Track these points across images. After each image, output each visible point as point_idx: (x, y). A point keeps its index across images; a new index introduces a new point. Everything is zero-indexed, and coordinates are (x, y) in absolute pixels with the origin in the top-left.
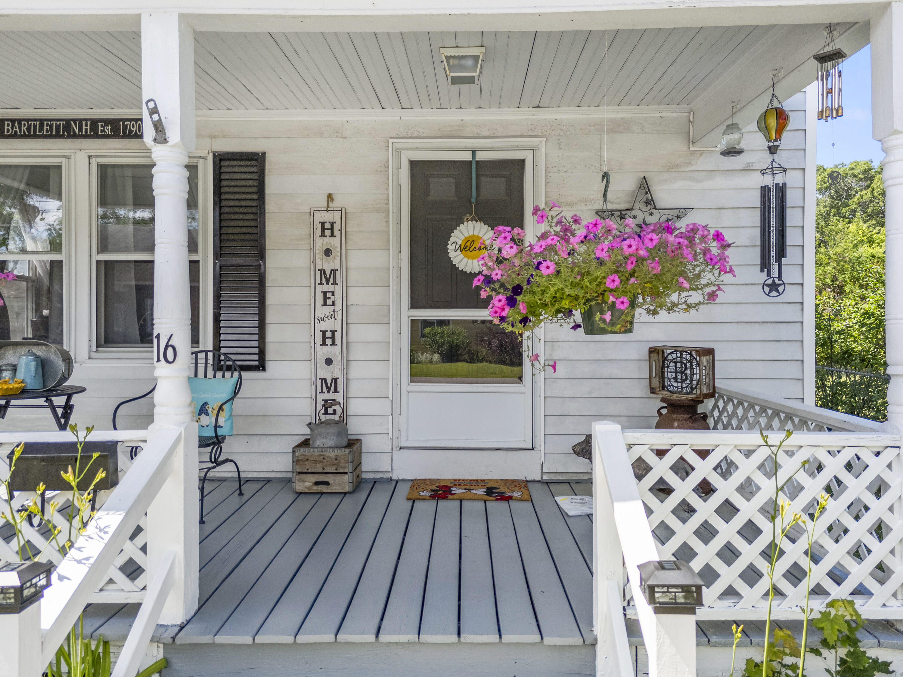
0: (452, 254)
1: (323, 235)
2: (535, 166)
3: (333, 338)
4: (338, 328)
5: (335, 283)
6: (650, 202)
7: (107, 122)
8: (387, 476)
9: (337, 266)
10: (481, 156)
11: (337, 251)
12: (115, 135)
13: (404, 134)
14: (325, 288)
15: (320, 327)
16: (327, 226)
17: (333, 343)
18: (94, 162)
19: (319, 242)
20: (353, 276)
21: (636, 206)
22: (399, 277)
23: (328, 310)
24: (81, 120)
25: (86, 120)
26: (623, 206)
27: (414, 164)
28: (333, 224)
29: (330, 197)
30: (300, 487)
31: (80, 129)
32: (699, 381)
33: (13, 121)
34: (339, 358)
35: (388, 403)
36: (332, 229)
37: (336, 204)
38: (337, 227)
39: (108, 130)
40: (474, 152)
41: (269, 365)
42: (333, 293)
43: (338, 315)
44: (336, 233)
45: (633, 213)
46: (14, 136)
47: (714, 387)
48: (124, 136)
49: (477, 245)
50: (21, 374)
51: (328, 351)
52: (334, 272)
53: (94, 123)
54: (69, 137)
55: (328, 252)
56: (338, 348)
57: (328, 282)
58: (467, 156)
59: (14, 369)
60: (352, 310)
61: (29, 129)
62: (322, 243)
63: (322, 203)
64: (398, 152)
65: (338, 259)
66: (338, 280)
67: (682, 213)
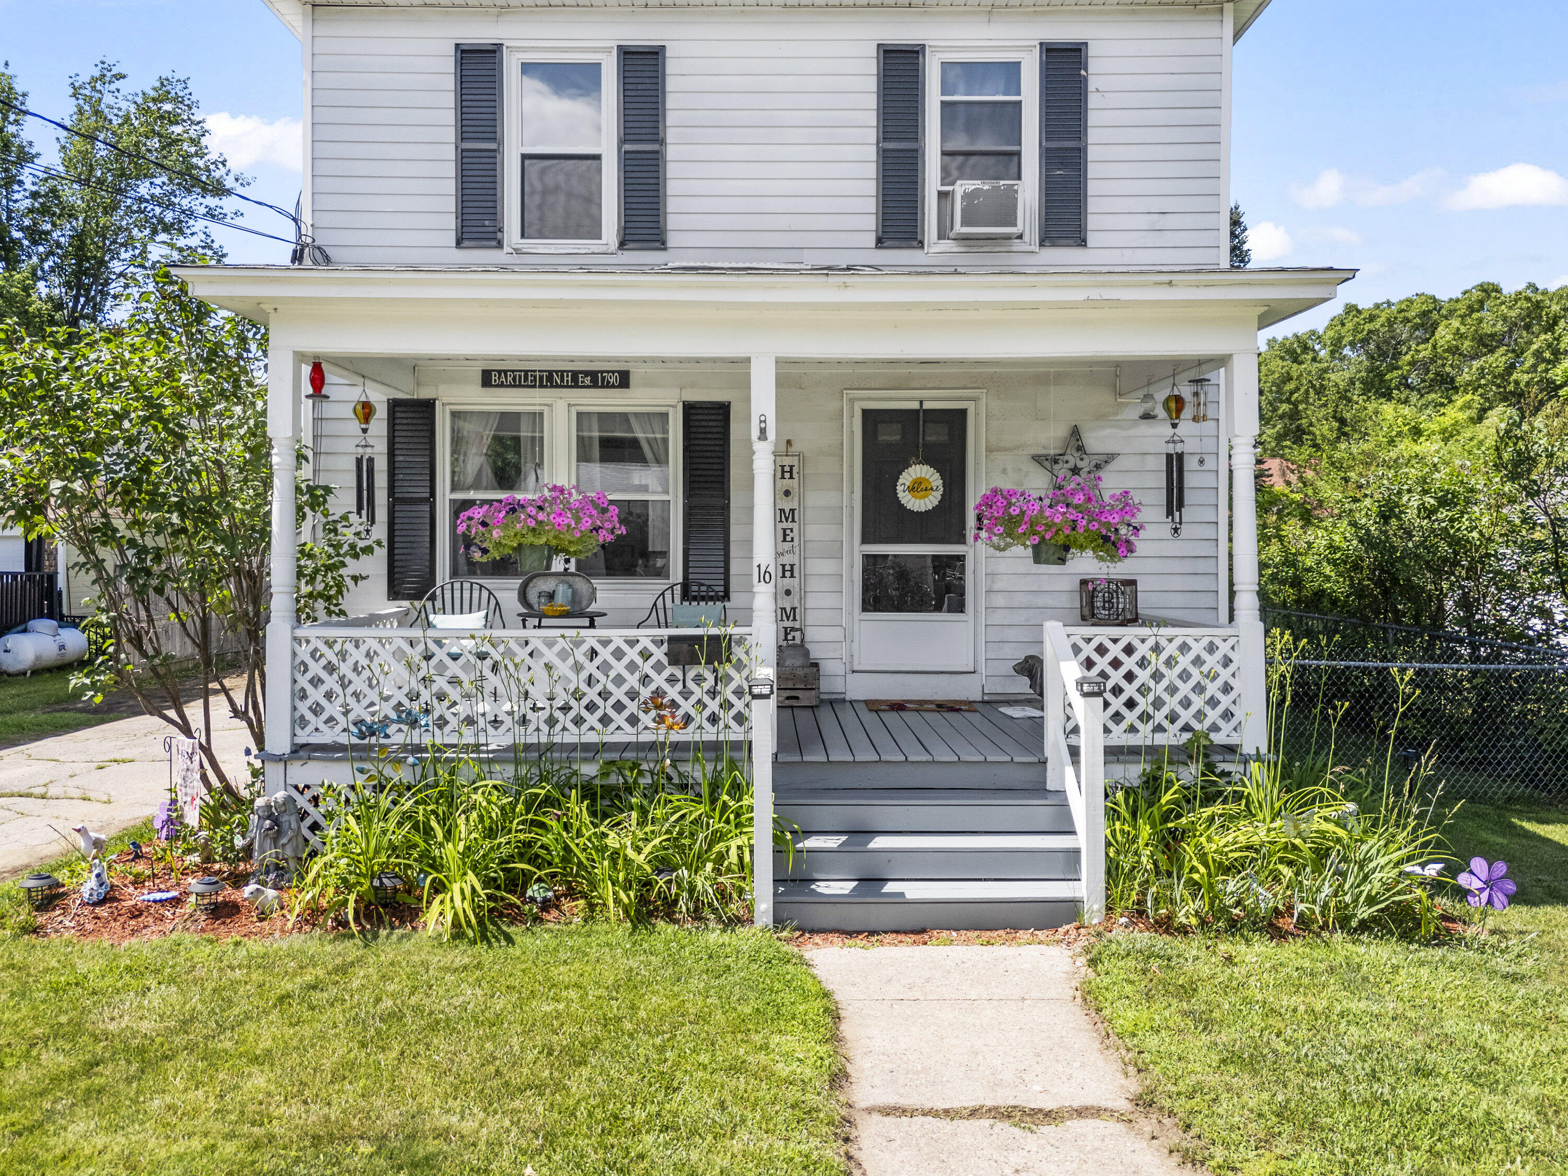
0: (900, 495)
1: (783, 477)
2: (977, 414)
3: (792, 571)
4: (796, 562)
5: (793, 521)
6: (1081, 449)
7: (586, 373)
8: (842, 696)
9: (795, 506)
10: (927, 405)
11: (795, 492)
12: (594, 385)
13: (857, 386)
14: (784, 525)
15: (780, 561)
16: (787, 469)
17: (792, 576)
18: (574, 411)
19: (780, 483)
20: (809, 514)
21: (1069, 452)
22: (851, 516)
23: (787, 546)
24: (562, 372)
25: (568, 371)
26: (1058, 451)
27: (865, 412)
28: (791, 467)
29: (789, 442)
31: (562, 380)
32: (1123, 609)
33: (499, 372)
34: (797, 589)
35: (841, 630)
36: (791, 472)
37: (795, 448)
38: (795, 470)
39: (588, 381)
40: (921, 402)
41: (732, 595)
42: (792, 530)
43: (797, 550)
44: (795, 475)
45: (1066, 458)
46: (502, 385)
47: (1137, 613)
48: (603, 387)
49: (923, 486)
50: (560, 600)
51: (788, 583)
52: (792, 511)
53: (575, 374)
54: (552, 386)
55: (787, 493)
56: (796, 580)
57: (787, 519)
58: (915, 405)
59: (550, 595)
60: (809, 545)
61: (514, 379)
62: (782, 485)
63: (782, 448)
64: (852, 401)
65: (797, 499)
66: (796, 519)
67: (1110, 458)
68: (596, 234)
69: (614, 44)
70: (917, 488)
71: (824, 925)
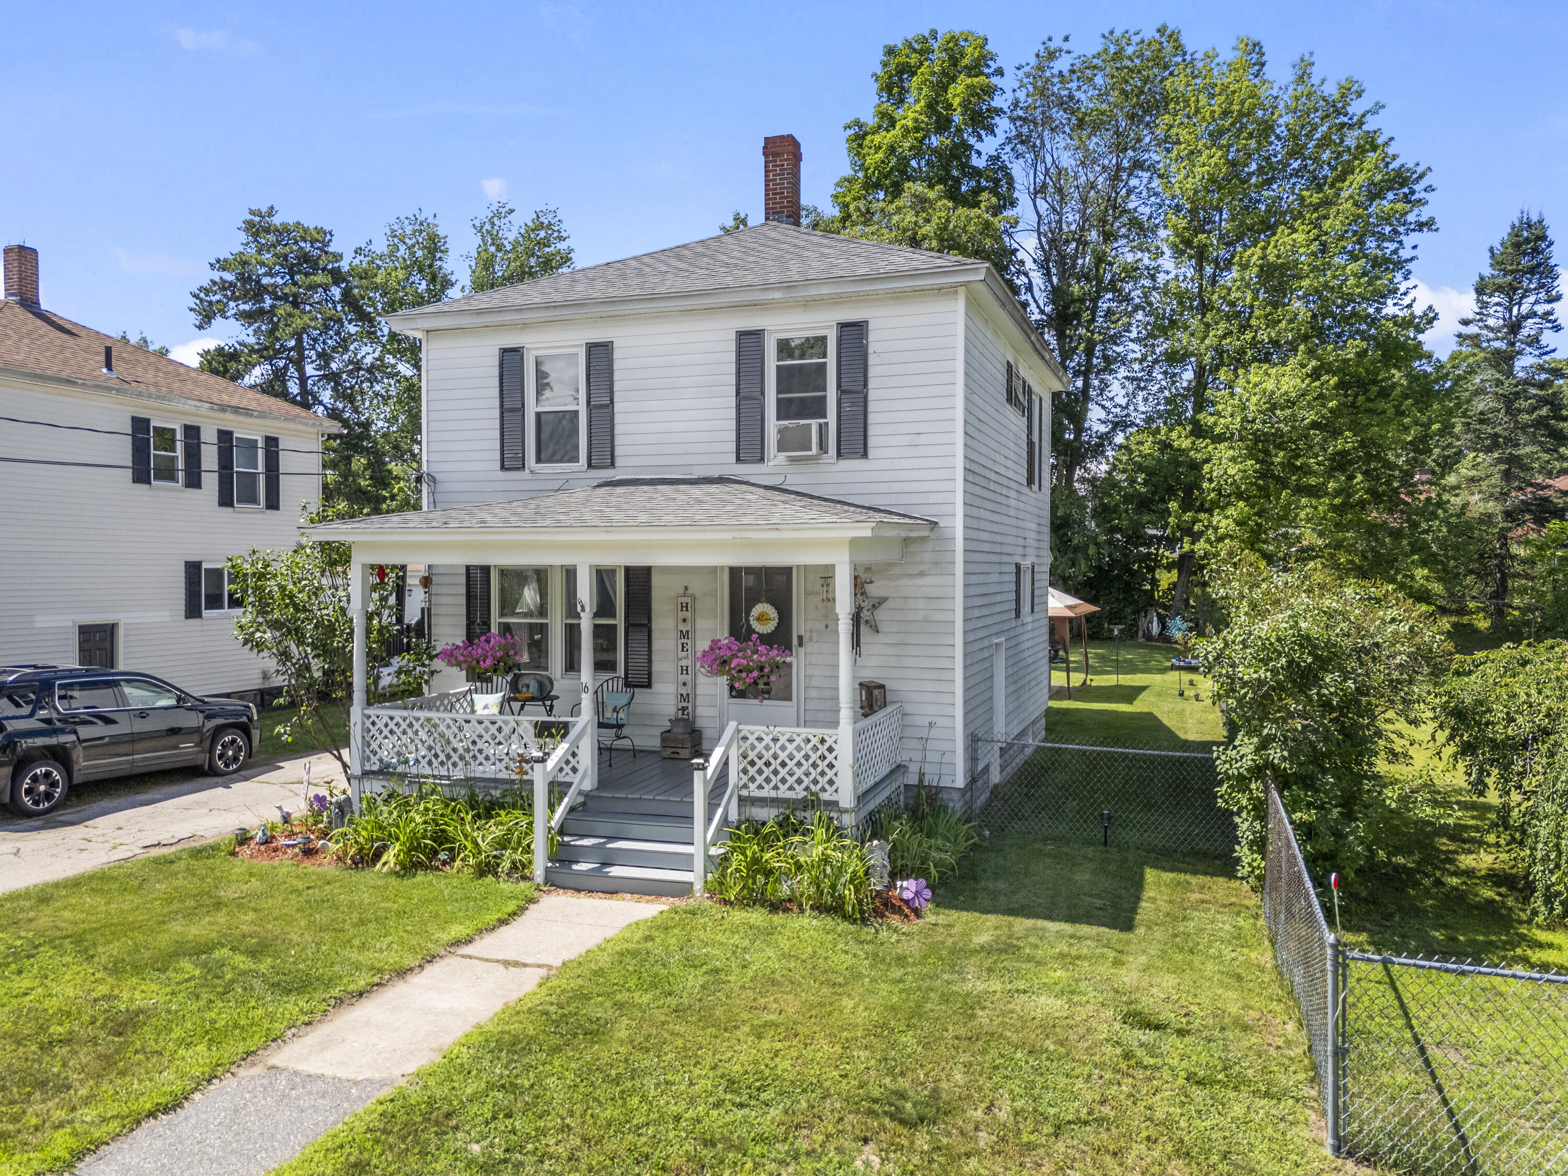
0: (752, 622)
1: (682, 610)
2: (798, 570)
3: (687, 670)
4: (689, 665)
5: (688, 638)
9: (689, 629)
11: (689, 620)
14: (683, 641)
15: (680, 663)
16: (684, 605)
17: (687, 674)
19: (680, 614)
20: (699, 635)
23: (684, 654)
27: (731, 569)
28: (687, 604)
29: (686, 588)
30: (665, 754)
34: (690, 682)
35: (717, 709)
36: (687, 607)
37: (690, 592)
38: (689, 606)
41: (654, 685)
42: (687, 644)
43: (690, 657)
44: (689, 609)
49: (766, 617)
50: (531, 690)
51: (684, 678)
52: (688, 632)
55: (684, 620)
56: (689, 677)
57: (684, 638)
59: (528, 686)
60: (697, 654)
62: (681, 615)
63: (682, 591)
65: (690, 623)
66: (690, 637)
67: (883, 600)
68: (575, 459)
69: (584, 342)
70: (761, 618)
71: (569, 885)
